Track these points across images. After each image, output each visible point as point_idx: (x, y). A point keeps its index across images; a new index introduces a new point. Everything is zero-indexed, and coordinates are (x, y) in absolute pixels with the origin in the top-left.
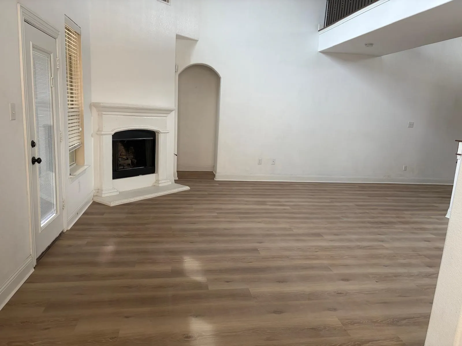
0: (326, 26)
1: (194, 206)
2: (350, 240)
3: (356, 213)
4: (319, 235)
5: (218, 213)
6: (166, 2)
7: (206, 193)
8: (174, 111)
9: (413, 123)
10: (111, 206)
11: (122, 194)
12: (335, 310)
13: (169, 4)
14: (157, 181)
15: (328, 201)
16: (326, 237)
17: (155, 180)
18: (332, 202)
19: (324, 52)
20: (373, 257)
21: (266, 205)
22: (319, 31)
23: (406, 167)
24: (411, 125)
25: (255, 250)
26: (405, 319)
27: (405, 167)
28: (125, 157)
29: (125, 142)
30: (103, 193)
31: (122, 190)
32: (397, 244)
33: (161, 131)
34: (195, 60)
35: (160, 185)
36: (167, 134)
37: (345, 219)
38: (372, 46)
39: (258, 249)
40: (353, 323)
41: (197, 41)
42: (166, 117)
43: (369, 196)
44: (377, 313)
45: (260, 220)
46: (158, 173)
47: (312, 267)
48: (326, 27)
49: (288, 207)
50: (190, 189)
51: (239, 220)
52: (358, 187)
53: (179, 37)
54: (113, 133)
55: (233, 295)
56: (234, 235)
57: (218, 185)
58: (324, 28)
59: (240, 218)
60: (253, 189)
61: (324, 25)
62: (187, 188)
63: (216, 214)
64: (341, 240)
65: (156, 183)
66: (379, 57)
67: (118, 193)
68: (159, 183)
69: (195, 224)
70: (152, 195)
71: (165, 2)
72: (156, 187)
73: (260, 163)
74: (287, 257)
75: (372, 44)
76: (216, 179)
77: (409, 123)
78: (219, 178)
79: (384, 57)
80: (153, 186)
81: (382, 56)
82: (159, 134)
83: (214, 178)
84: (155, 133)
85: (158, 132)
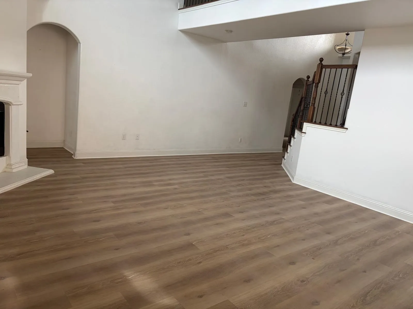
1: (79, 196)
3: (234, 186)
7: (78, 176)
8: (26, 79)
9: (247, 102)
14: (9, 165)
15: (202, 175)
17: (5, 165)
19: (183, 31)
22: (179, 9)
23: (241, 139)
24: (245, 105)
25: (190, 246)
27: (240, 139)
33: (12, 102)
35: (14, 171)
36: (20, 106)
37: (233, 194)
38: (232, 33)
39: (193, 243)
45: (163, 205)
46: (8, 154)
49: (176, 186)
50: (54, 172)
52: (211, 158)
56: (154, 230)
57: (82, 164)
60: (126, 167)
61: (183, 4)
62: (50, 172)
65: (6, 168)
66: (226, 43)
68: (11, 168)
69: (98, 221)
72: (7, 175)
73: (124, 138)
75: (231, 31)
76: (76, 157)
77: (245, 102)
78: (79, 155)
80: (3, 172)
81: (227, 43)
82: (10, 107)
83: (73, 156)
84: (4, 105)
85: (9, 104)
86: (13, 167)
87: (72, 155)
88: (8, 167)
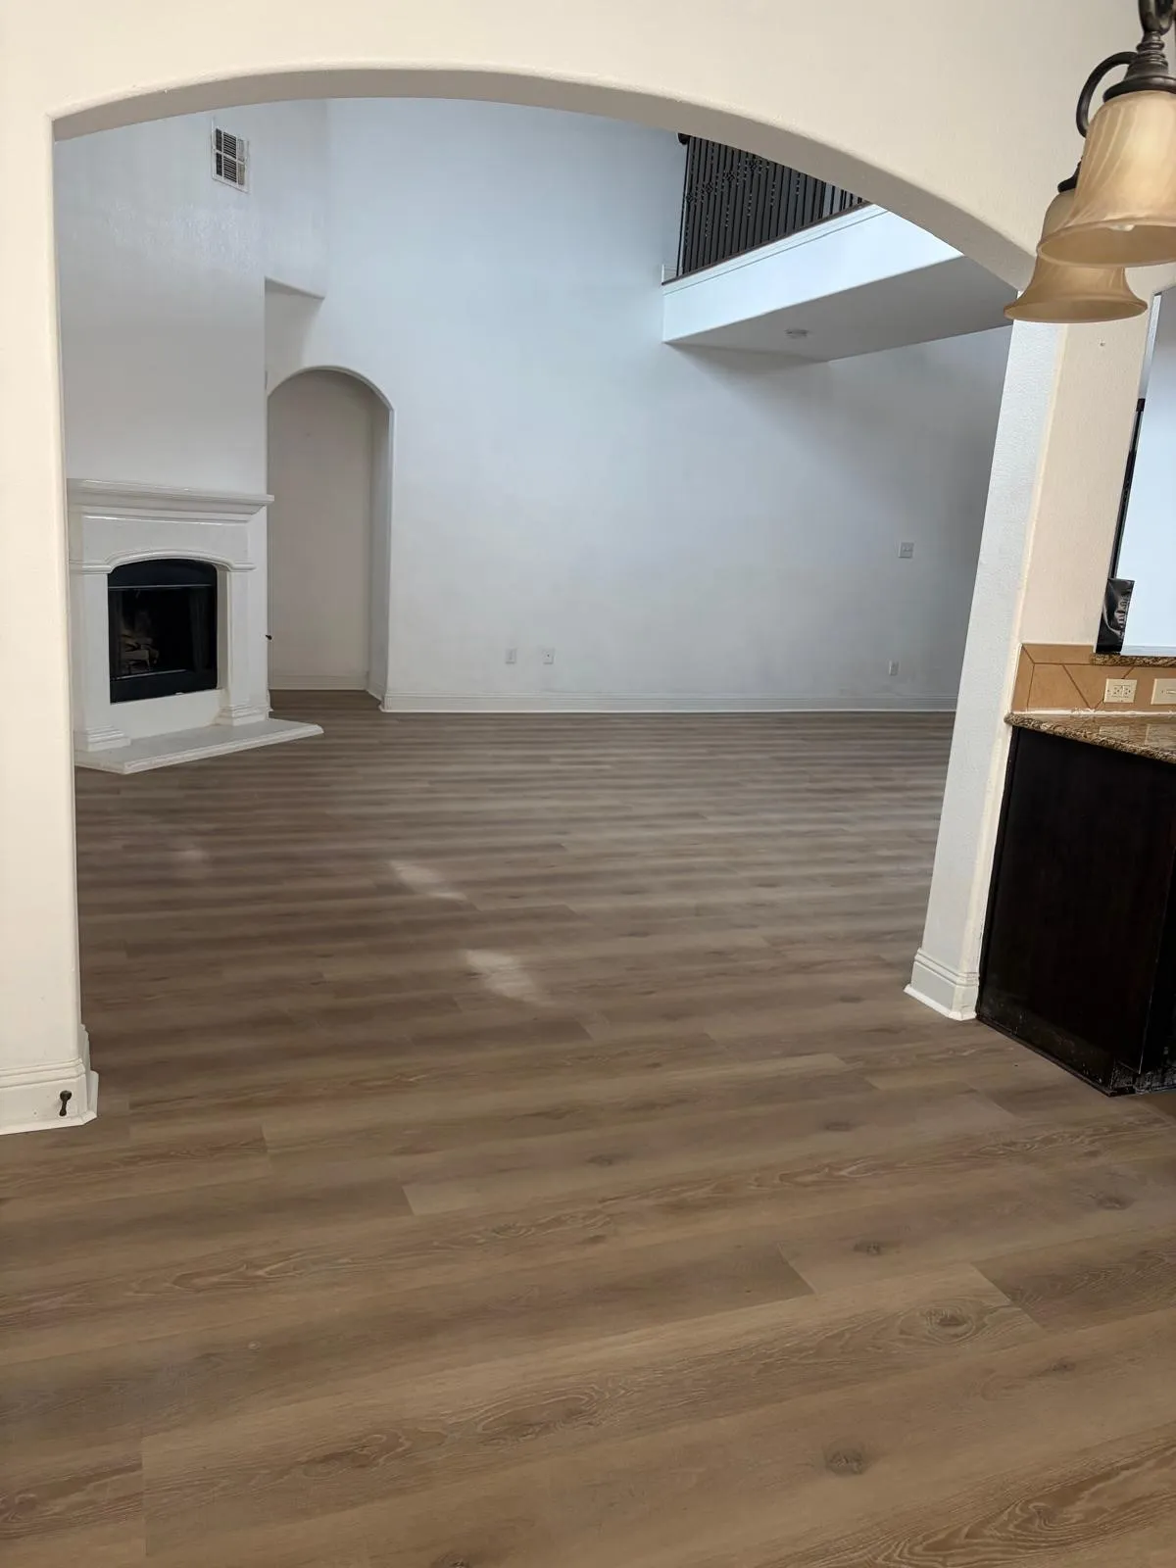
0: (683, 273)
2: (767, 823)
3: (774, 773)
4: (695, 815)
5: (431, 782)
6: (237, 185)
7: (376, 741)
8: (265, 508)
9: (913, 544)
10: (126, 773)
11: (138, 746)
12: (754, 926)
13: (245, 189)
14: (226, 711)
15: (703, 751)
16: (711, 819)
17: (217, 710)
18: (711, 754)
19: (678, 345)
20: (823, 848)
21: (549, 762)
22: (663, 284)
23: (895, 666)
24: (907, 552)
25: (558, 846)
26: (889, 933)
27: (893, 666)
28: (130, 642)
29: (137, 596)
30: (90, 740)
31: (136, 735)
32: (873, 826)
33: (234, 564)
34: (316, 356)
35: (236, 723)
36: (250, 573)
37: (751, 786)
38: (806, 336)
40: (791, 941)
41: (322, 299)
42: (245, 521)
43: (803, 739)
44: (838, 927)
46: (225, 686)
47: (689, 869)
48: (682, 277)
50: (323, 731)
51: (492, 795)
53: (271, 287)
54: (110, 568)
55: (538, 916)
57: (395, 721)
58: (677, 278)
59: (492, 790)
61: (676, 269)
62: (314, 730)
63: (427, 785)
64: (748, 823)
65: (220, 716)
66: (822, 363)
67: (129, 742)
68: (231, 718)
70: (226, 747)
71: (233, 184)
72: (221, 730)
73: (511, 660)
74: (633, 855)
75: (804, 333)
76: (386, 709)
77: (903, 544)
78: (391, 706)
79: (837, 365)
80: (212, 725)
81: (831, 363)
82: (228, 573)
83: (380, 707)
84: (215, 571)
85: (225, 568)
86: (233, 715)
87: (380, 703)
88: (225, 714)
